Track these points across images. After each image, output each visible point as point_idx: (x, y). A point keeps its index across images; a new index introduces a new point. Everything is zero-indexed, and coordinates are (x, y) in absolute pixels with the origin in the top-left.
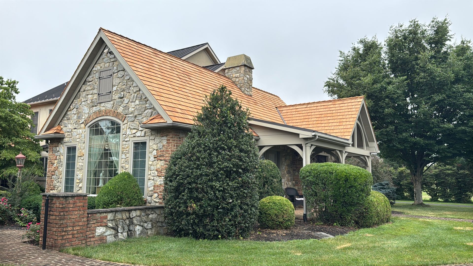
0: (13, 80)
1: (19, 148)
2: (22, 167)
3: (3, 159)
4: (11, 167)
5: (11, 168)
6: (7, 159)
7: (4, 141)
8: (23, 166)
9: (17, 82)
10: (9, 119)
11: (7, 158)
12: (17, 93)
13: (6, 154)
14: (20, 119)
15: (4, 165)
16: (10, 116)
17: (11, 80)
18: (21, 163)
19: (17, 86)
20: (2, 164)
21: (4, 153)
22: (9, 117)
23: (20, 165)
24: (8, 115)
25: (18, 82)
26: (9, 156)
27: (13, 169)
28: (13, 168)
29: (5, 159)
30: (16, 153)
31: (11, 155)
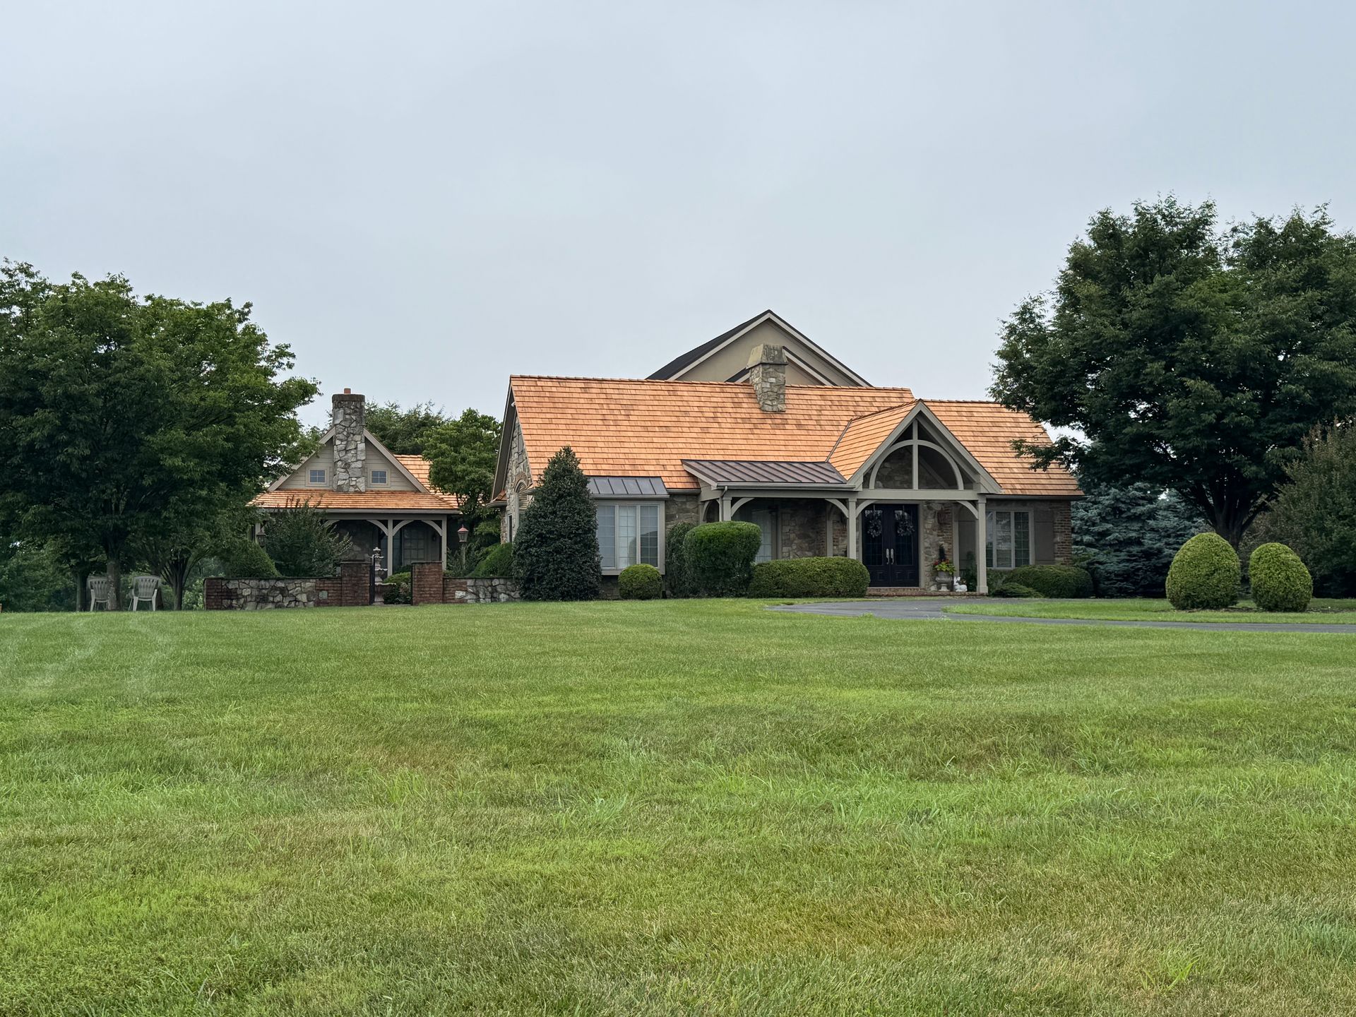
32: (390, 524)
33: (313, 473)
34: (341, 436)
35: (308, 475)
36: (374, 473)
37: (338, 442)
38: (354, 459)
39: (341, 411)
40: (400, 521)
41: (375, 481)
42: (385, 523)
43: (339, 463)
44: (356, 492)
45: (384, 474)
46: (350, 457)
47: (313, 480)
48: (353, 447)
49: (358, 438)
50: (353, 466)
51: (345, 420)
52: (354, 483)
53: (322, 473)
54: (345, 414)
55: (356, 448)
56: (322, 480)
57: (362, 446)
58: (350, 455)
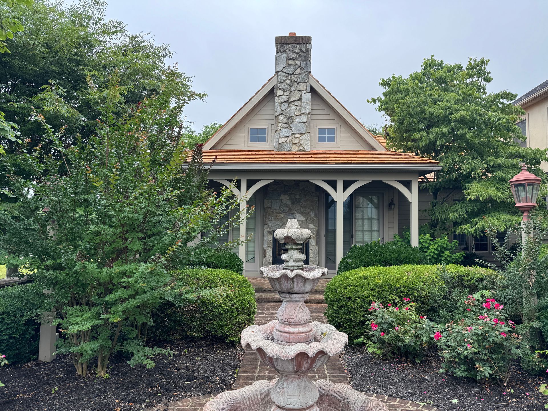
0: (479, 60)
1: (502, 177)
2: (533, 207)
3: (473, 198)
4: (489, 213)
5: (490, 215)
6: (481, 199)
7: (473, 164)
8: (536, 205)
9: (486, 61)
10: (479, 120)
11: (481, 196)
12: (488, 80)
13: (479, 189)
14: (501, 115)
15: (476, 210)
16: (480, 115)
17: (475, 61)
18: (530, 196)
19: (488, 68)
20: (474, 209)
21: (474, 188)
22: (479, 118)
23: (527, 201)
24: (476, 114)
25: (489, 60)
26: (485, 192)
27: (495, 218)
28: (495, 216)
29: (478, 197)
30: (497, 186)
31: (488, 191)
32: (340, 186)
33: (253, 131)
34: (283, 85)
35: (248, 135)
36: (322, 131)
37: (279, 93)
38: (298, 112)
39: (284, 55)
40: (353, 182)
41: (321, 139)
42: (333, 184)
43: (281, 117)
44: (300, 151)
45: (332, 131)
46: (292, 110)
47: (253, 139)
48: (297, 97)
49: (302, 87)
50: (297, 120)
51: (289, 66)
52: (297, 141)
53: (263, 131)
54: (289, 59)
55: (300, 99)
56: (263, 139)
57: (307, 97)
58: (293, 107)
